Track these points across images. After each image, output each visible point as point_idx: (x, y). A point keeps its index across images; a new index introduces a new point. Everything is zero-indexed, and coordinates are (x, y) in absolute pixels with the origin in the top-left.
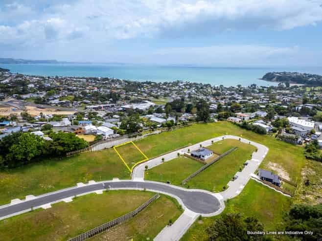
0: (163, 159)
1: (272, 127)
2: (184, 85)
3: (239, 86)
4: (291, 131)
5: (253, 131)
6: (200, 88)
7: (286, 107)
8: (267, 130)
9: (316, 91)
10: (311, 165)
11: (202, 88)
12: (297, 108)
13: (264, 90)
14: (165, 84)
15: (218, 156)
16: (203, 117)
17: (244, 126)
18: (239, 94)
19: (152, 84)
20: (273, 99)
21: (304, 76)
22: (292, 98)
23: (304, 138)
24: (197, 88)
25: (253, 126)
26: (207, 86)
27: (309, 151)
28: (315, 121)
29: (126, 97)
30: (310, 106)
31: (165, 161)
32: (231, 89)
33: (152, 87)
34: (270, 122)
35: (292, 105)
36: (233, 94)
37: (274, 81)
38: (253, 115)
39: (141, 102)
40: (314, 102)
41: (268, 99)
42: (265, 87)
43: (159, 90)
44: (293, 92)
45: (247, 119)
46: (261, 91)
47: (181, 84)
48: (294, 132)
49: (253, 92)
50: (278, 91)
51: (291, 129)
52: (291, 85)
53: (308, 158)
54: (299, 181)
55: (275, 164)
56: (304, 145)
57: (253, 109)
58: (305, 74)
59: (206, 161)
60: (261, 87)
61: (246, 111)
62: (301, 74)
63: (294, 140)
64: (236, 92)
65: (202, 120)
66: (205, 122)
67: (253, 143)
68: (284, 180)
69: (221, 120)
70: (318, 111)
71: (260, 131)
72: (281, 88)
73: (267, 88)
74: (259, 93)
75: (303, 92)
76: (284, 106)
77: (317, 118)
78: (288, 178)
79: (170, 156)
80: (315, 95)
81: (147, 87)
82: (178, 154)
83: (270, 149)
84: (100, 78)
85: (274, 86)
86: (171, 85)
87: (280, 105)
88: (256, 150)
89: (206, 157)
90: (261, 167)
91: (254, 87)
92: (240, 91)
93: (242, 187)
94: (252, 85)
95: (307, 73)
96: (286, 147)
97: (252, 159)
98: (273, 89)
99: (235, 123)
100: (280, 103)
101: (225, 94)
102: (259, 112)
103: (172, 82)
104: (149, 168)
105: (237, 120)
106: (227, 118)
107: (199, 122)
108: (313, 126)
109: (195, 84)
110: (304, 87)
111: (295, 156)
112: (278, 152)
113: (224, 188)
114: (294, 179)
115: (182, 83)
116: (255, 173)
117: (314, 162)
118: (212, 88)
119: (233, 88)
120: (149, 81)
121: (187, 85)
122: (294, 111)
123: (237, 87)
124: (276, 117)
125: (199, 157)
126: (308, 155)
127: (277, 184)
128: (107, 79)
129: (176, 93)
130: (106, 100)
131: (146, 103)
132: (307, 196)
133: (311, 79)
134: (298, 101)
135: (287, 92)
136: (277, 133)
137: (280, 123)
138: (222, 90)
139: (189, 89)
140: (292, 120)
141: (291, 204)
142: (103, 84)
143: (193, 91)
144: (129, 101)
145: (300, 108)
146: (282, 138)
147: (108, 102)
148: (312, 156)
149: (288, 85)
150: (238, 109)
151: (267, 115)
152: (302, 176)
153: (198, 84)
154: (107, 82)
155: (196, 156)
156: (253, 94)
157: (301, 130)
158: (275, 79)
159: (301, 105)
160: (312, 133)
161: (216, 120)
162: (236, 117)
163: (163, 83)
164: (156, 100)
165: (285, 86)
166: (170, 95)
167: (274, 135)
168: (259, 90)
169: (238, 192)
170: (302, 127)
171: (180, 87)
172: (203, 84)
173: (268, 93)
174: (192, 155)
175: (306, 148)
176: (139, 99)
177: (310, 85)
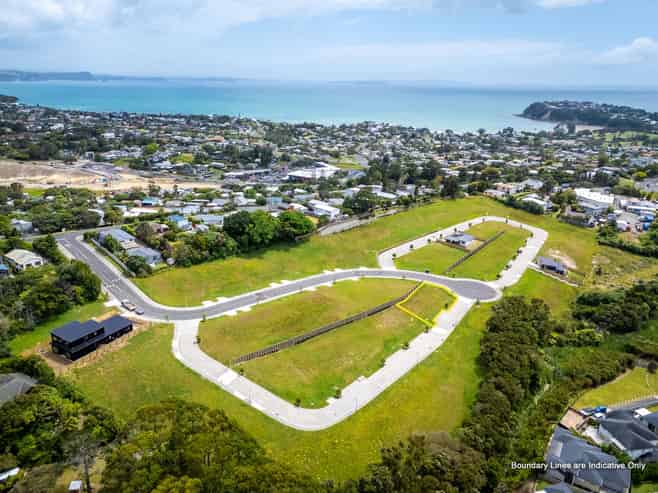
0: (412, 247)
1: (552, 204)
2: (380, 131)
3: (481, 131)
4: (579, 210)
5: (524, 209)
6: (411, 136)
7: (572, 172)
8: (545, 208)
9: (623, 140)
10: (604, 252)
11: (413, 136)
12: (588, 173)
13: (526, 138)
14: (343, 128)
15: (482, 243)
16: (451, 190)
17: (511, 203)
18: (484, 148)
19: (318, 128)
20: (547, 158)
21: (603, 109)
22: (580, 156)
23: (597, 218)
24: (405, 136)
25: (525, 203)
26: (423, 131)
27: (604, 235)
28: (615, 194)
29: (284, 156)
30: (608, 171)
31: (414, 248)
32: (467, 137)
33: (320, 134)
34: (548, 197)
35: (581, 168)
36: (472, 148)
37: (545, 120)
38: (522, 185)
39: (310, 164)
40: (617, 163)
41: (539, 158)
42: (530, 134)
43: (334, 141)
44: (581, 143)
45: (512, 192)
46: (523, 142)
47: (373, 129)
48: (584, 210)
49: (510, 143)
50: (555, 141)
51: (580, 207)
52: (578, 129)
53: (600, 244)
54: (589, 270)
55: (558, 252)
56: (597, 228)
57: (520, 175)
58: (604, 105)
59: (468, 248)
60: (523, 132)
61: (509, 180)
62: (597, 105)
63: (583, 220)
64: (479, 144)
65: (449, 194)
66: (453, 198)
67: (525, 226)
68: (570, 269)
69: (474, 194)
70: (621, 179)
71: (534, 210)
72: (559, 135)
73: (534, 135)
74: (520, 145)
75: (599, 143)
76: (568, 171)
77: (619, 189)
78: (574, 267)
79: (420, 243)
80: (620, 149)
81: (309, 134)
82: (429, 241)
83: (550, 233)
84: (211, 115)
85: (547, 131)
86: (354, 130)
87: (562, 168)
88: (532, 235)
89: (467, 244)
90: (540, 254)
91: (508, 132)
92: (484, 141)
93: (519, 276)
94: (505, 131)
95: (609, 103)
96: (572, 231)
97: (527, 247)
98: (545, 136)
99: (496, 199)
100: (560, 165)
101: (457, 148)
102: (529, 182)
103: (355, 124)
104: (398, 256)
105: (499, 194)
106: (482, 191)
107: (446, 197)
108: (612, 202)
109: (399, 128)
110: (601, 132)
111: (583, 242)
112: (561, 238)
113: (499, 276)
114: (582, 268)
115: (375, 126)
116: (533, 261)
117: (610, 249)
118: (432, 136)
119: (471, 135)
120: (309, 122)
121: (385, 130)
122: (584, 179)
123: (478, 134)
124: (556, 188)
125: (458, 243)
126: (602, 240)
127: (562, 273)
128: (226, 119)
129: (367, 147)
130: (250, 162)
131: (323, 166)
132: (598, 286)
133: (615, 116)
134: (590, 162)
135: (571, 142)
136: (558, 212)
137: (563, 198)
138: (451, 140)
139: (389, 138)
140: (581, 192)
141: (577, 293)
142: (222, 128)
143: (399, 142)
144: (290, 163)
145: (593, 174)
146: (567, 219)
147: (254, 165)
148: (607, 242)
149: (572, 129)
150: (494, 176)
151: (544, 187)
152: (593, 265)
153: (404, 128)
154: (227, 124)
155: (454, 242)
156: (509, 148)
157: (593, 207)
158: (547, 115)
159: (596, 169)
160: (610, 211)
161: (467, 194)
162: (495, 188)
163: (338, 126)
164: (336, 160)
165: (567, 131)
166: (357, 149)
167: (555, 215)
168: (519, 139)
169: (515, 281)
170: (595, 203)
171: (372, 134)
172: (415, 128)
173: (537, 144)
174: (448, 241)
175: (599, 231)
176: (306, 159)
177: (612, 129)
